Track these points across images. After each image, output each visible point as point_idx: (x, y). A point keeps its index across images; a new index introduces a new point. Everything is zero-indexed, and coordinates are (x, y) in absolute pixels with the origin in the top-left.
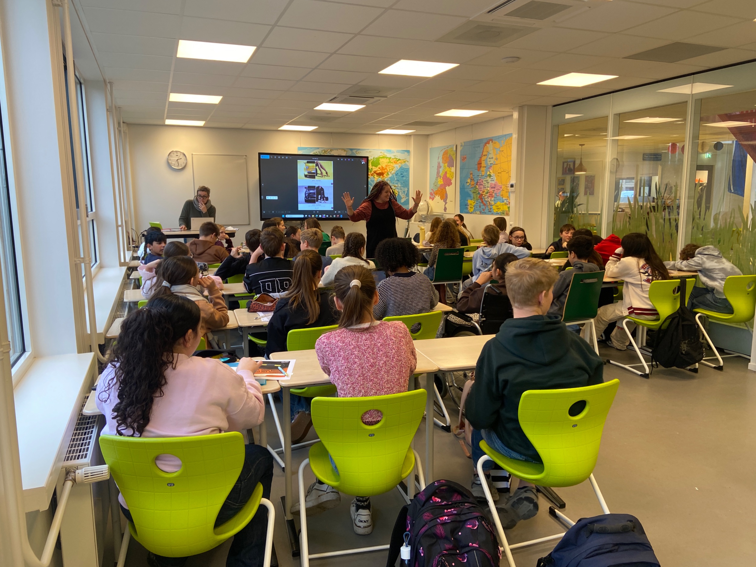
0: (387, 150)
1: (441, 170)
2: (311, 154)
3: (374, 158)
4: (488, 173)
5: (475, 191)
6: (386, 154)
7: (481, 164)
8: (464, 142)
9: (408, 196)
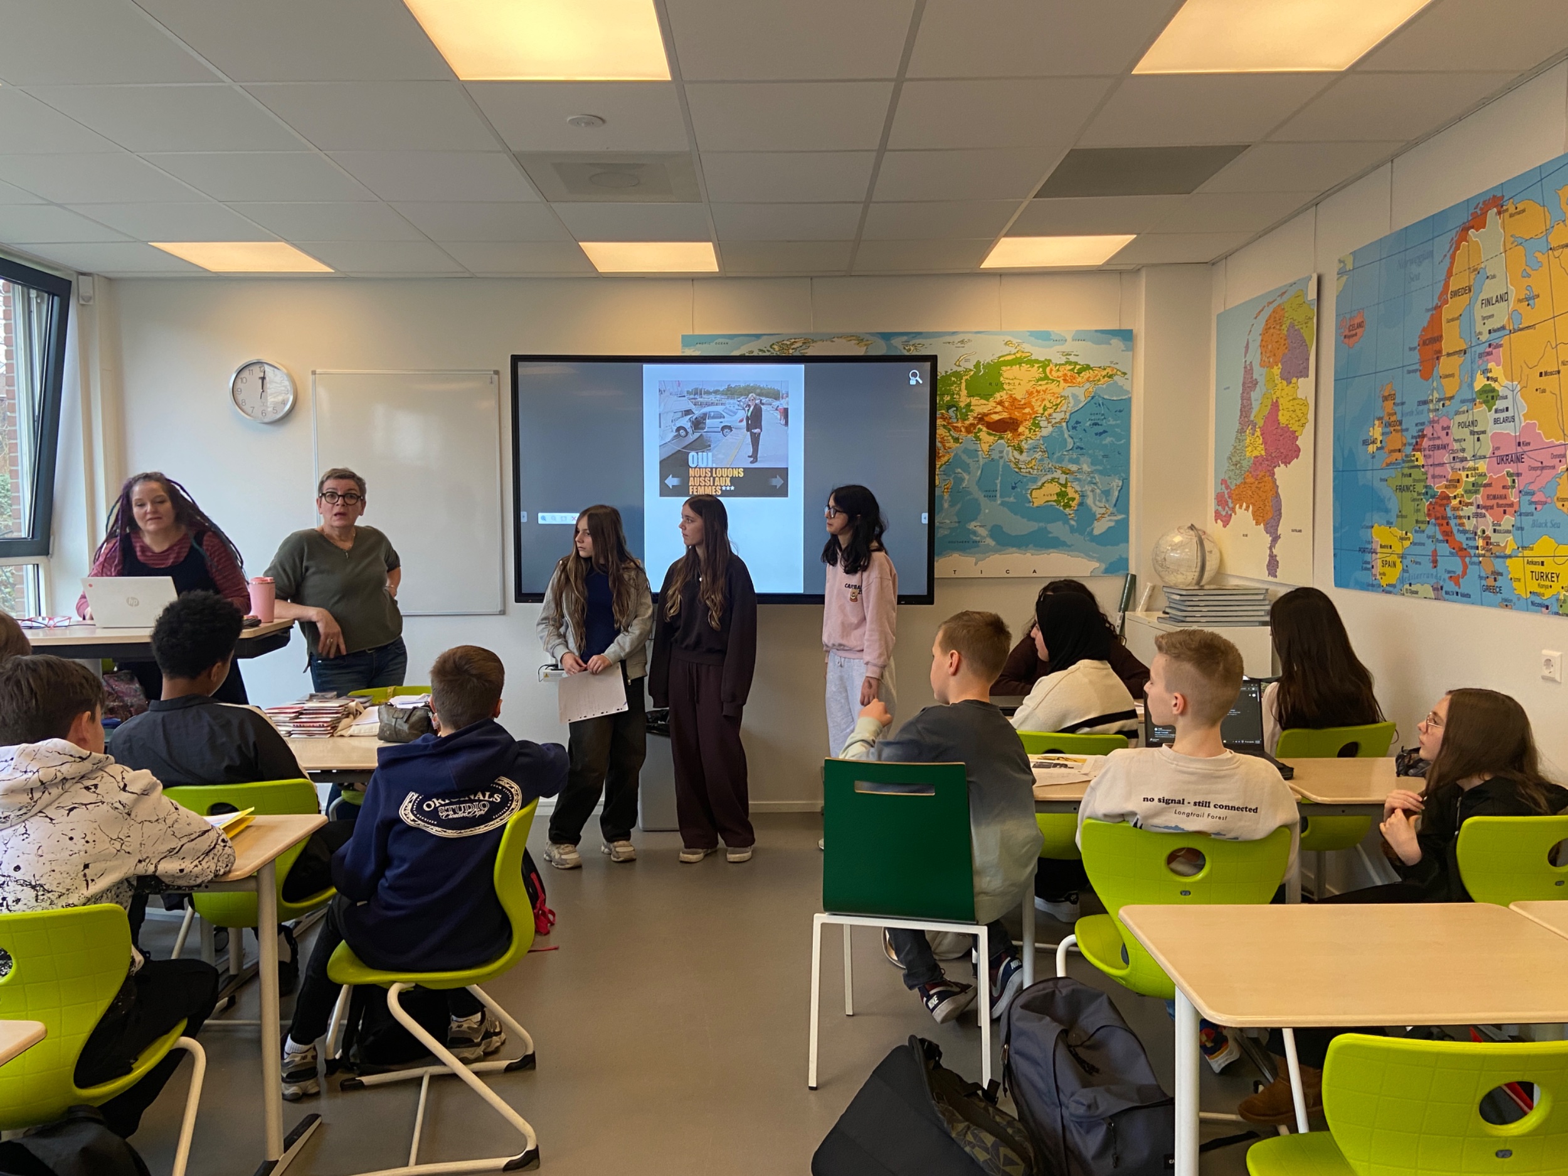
0: (1033, 334)
1: (1255, 395)
3: (977, 366)
4: (1480, 382)
6: (1027, 347)
7: (1439, 338)
8: (1354, 253)
9: (1126, 511)
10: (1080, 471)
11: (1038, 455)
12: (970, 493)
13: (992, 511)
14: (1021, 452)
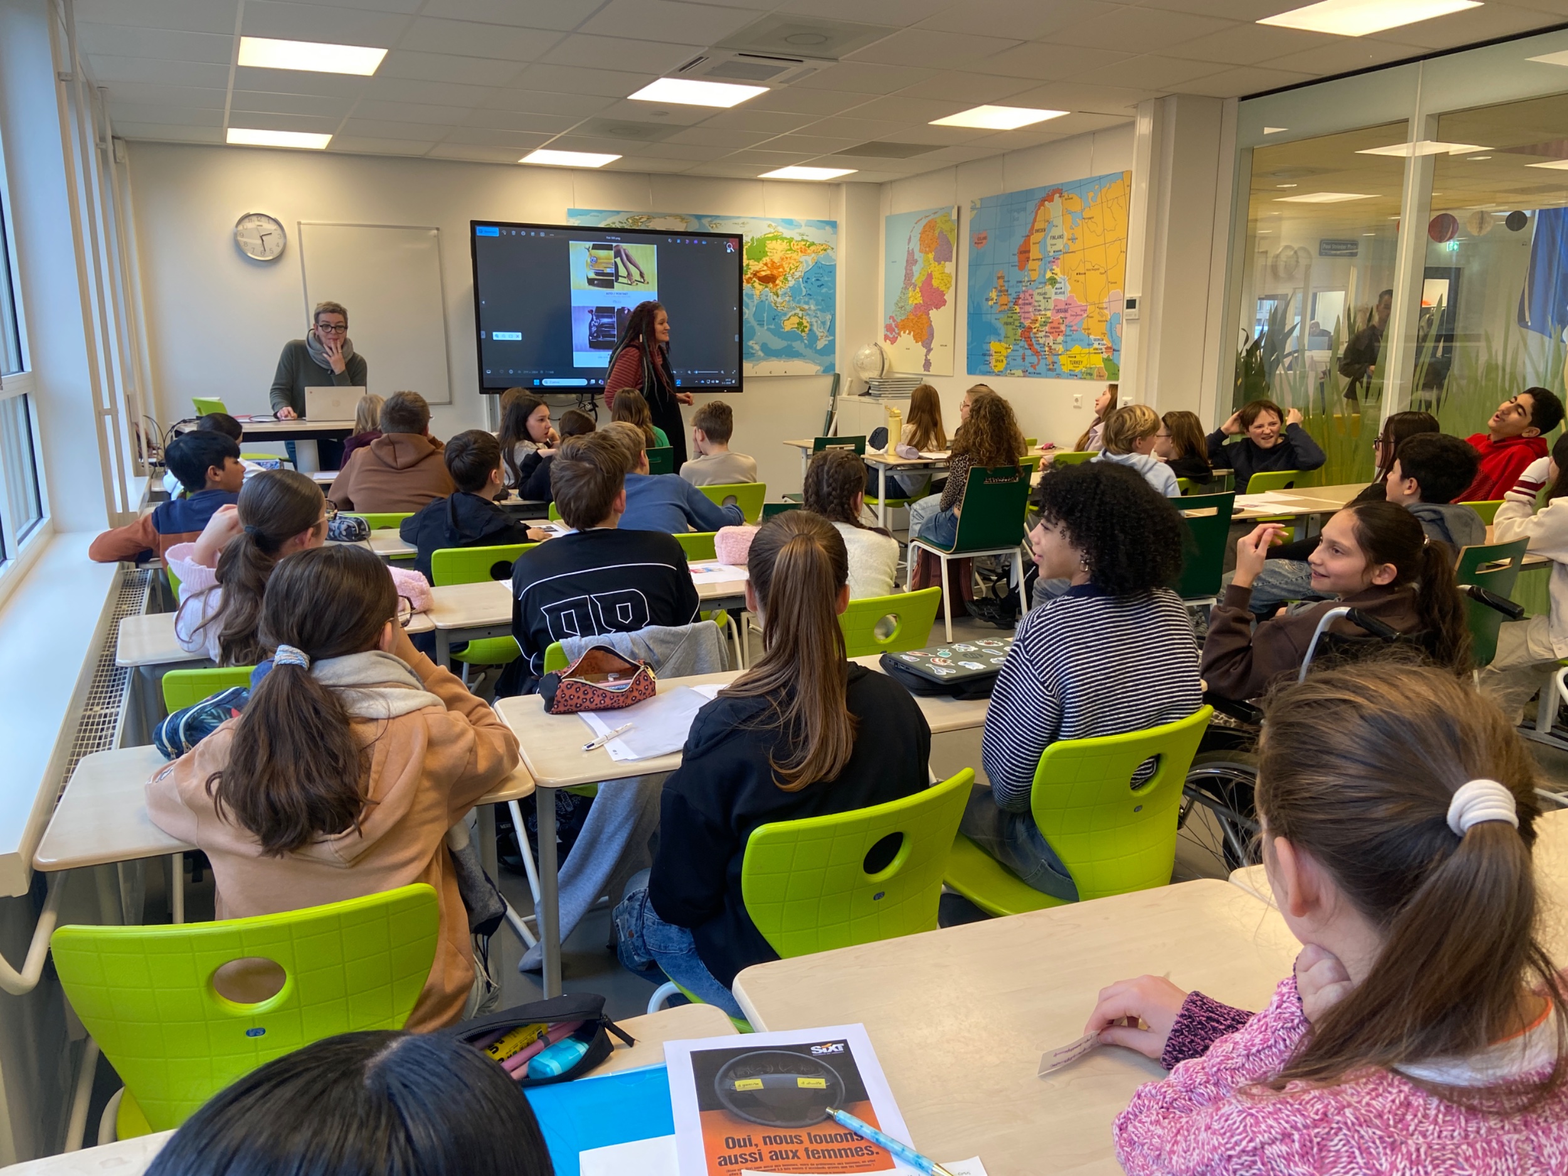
0: (784, 221)
1: (916, 269)
2: (602, 225)
3: (752, 239)
4: (1049, 275)
5: (1010, 320)
6: (780, 229)
7: (1029, 252)
8: (981, 199)
9: (834, 334)
10: (810, 309)
11: (787, 299)
12: (749, 323)
13: (762, 334)
14: (778, 296)
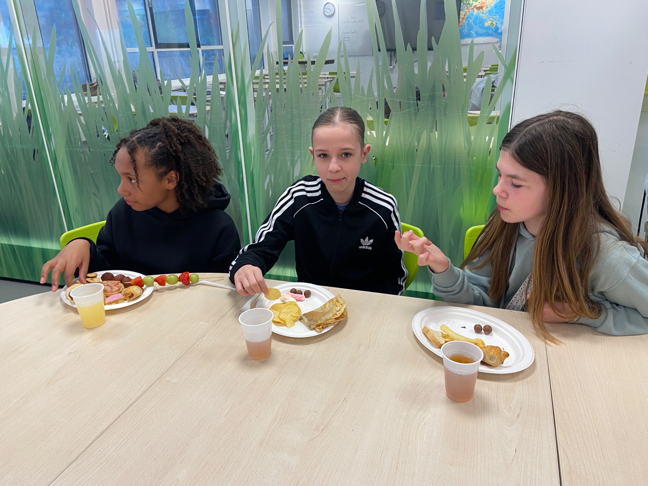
10: (496, 18)
11: (487, 14)
12: (471, 24)
13: (476, 28)
14: (483, 14)
